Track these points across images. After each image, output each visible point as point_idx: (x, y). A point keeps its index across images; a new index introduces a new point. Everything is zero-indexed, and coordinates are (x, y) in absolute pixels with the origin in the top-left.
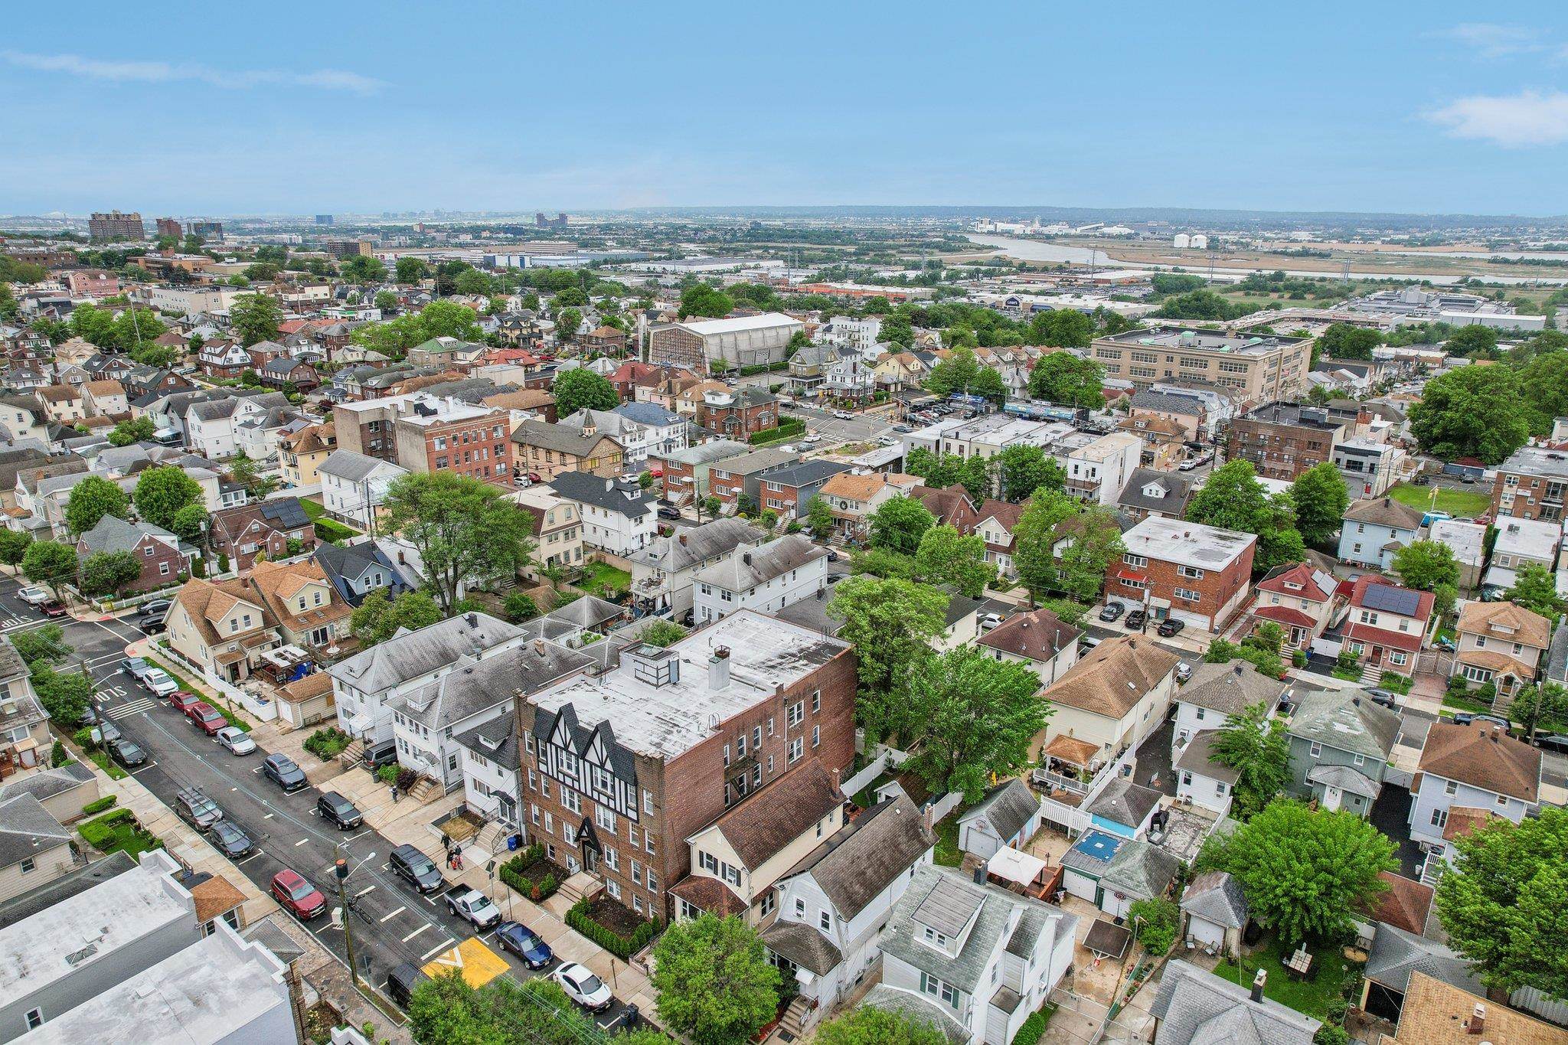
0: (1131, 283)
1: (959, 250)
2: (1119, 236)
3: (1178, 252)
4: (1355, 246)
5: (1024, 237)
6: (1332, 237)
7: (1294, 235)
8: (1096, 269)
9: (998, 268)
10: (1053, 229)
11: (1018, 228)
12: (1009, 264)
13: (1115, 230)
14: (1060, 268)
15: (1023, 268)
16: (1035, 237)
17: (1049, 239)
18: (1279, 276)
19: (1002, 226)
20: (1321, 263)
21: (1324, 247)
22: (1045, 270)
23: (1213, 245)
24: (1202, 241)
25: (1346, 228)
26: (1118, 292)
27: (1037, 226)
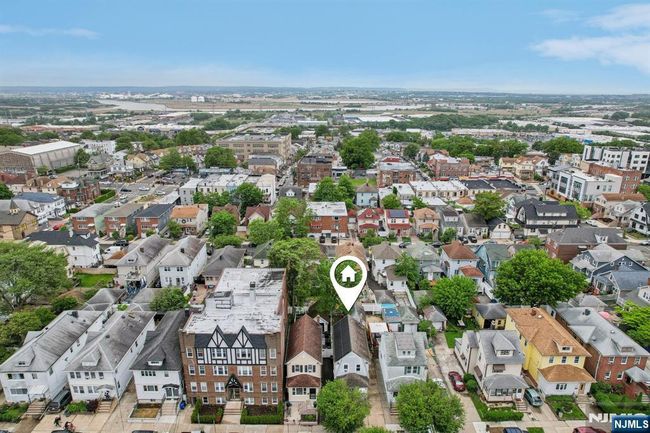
0: (183, 117)
1: (97, 107)
2: (167, 98)
3: (194, 104)
4: (257, 99)
5: (125, 100)
6: (248, 96)
7: (235, 95)
8: (166, 112)
9: (121, 114)
10: (137, 96)
11: (121, 96)
12: (126, 112)
13: (164, 96)
14: (149, 113)
15: (133, 114)
16: (130, 100)
17: (137, 100)
18: (238, 111)
19: (113, 96)
20: (248, 106)
21: (247, 99)
22: (143, 114)
23: (207, 100)
24: (202, 99)
25: (252, 92)
26: (181, 121)
27: (130, 95)
